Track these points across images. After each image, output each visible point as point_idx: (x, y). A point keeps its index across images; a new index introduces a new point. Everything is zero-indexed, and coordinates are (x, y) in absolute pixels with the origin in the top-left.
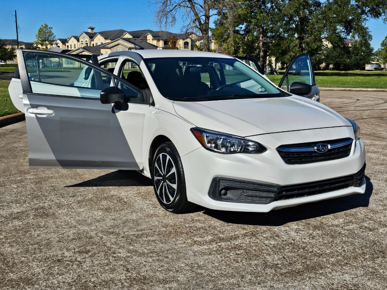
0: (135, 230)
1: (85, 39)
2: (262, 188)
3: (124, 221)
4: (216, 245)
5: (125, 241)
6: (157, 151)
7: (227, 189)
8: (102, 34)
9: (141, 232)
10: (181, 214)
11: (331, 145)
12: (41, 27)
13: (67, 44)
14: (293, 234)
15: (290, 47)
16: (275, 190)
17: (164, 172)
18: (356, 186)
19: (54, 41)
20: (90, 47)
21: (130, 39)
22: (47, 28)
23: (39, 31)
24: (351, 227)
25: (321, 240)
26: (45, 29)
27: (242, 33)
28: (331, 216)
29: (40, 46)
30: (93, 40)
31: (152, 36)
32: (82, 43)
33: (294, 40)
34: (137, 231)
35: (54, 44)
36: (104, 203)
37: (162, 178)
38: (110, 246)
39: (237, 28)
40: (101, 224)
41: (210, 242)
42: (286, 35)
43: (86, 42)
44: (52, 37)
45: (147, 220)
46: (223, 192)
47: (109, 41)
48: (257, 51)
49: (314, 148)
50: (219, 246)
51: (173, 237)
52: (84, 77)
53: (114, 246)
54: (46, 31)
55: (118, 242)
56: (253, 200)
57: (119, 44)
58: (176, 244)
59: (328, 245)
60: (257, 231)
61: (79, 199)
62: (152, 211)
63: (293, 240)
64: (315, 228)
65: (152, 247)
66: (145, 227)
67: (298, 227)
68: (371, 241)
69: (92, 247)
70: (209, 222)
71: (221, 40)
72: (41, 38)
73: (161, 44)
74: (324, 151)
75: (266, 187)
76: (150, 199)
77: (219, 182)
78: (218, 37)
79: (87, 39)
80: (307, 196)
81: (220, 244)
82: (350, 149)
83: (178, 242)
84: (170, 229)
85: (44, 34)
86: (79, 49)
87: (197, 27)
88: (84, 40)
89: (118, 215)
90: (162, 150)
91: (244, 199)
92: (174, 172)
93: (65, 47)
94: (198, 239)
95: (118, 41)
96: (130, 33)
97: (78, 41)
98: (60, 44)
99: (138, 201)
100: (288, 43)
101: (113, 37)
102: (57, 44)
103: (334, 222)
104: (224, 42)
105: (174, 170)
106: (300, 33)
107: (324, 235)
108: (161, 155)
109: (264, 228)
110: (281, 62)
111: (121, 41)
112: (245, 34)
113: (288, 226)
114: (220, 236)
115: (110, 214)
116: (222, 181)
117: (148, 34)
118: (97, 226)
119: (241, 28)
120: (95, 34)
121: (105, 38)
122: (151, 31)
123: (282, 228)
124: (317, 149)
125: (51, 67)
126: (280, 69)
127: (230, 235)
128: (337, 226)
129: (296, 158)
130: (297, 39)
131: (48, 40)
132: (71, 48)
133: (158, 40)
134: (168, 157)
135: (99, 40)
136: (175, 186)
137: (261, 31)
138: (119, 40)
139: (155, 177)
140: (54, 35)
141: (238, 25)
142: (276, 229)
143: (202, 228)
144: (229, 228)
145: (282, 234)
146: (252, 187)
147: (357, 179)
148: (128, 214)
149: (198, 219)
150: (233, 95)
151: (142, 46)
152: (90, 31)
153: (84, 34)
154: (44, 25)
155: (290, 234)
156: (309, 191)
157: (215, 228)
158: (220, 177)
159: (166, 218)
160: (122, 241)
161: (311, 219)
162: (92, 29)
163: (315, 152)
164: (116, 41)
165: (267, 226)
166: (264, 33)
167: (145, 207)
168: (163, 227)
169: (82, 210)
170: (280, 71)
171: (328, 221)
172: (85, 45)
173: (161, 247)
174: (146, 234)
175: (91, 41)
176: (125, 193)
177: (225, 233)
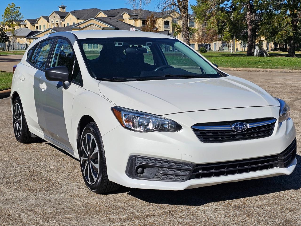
0: (55, 209)
1: (56, 19)
2: (178, 166)
3: (47, 201)
4: (129, 223)
5: (42, 218)
6: (83, 131)
7: (143, 167)
8: (73, 13)
9: (59, 211)
10: (105, 194)
11: (249, 125)
12: (8, 6)
13: (36, 25)
14: (210, 213)
15: (281, 25)
16: (190, 168)
17: (89, 153)
18: (281, 167)
19: (22, 21)
20: (61, 27)
21: (104, 19)
22: (14, 8)
23: (6, 11)
24: (273, 208)
25: (236, 219)
26: (12, 9)
27: (228, 11)
28: (256, 198)
29: (7, 27)
30: (64, 21)
31: (129, 15)
32: (52, 23)
33: (286, 17)
34: (57, 209)
35: (22, 25)
36: (32, 184)
37: (87, 158)
38: (25, 222)
39: (221, 5)
40: (23, 203)
41: (125, 220)
42: (277, 12)
43: (57, 23)
44: (20, 17)
45: (69, 200)
46: (139, 170)
47: (82, 21)
48: (245, 30)
49: (231, 126)
50: (132, 223)
51: (90, 215)
52: (26, 59)
53: (29, 223)
54: (13, 10)
55: (35, 219)
56: (168, 177)
57: (92, 24)
58: (90, 221)
59: (241, 223)
60: (175, 210)
61: (8, 180)
62: (77, 192)
63: (208, 218)
64: (236, 207)
65: (66, 224)
66: (65, 206)
67: (218, 207)
68: (285, 220)
69: (8, 223)
70: (131, 202)
71: (204, 19)
72: (8, 18)
73: (139, 23)
74: (242, 130)
75: (180, 165)
76: (78, 181)
77: (135, 160)
78: (200, 15)
79: (58, 19)
80: (226, 175)
81: (133, 221)
82: (273, 129)
83: (93, 219)
84: (89, 207)
85: (11, 14)
86: (49, 30)
87: (176, 5)
88: (54, 20)
89: (42, 195)
90: (88, 130)
91: (160, 177)
92: (97, 152)
93: (34, 28)
94: (113, 217)
95: (92, 21)
96: (105, 12)
97: (48, 21)
98: (29, 24)
99: (66, 182)
100: (279, 21)
101: (86, 17)
102: (25, 25)
103: (257, 204)
104: (207, 21)
105: (97, 150)
106: (292, 10)
107: (241, 214)
108: (86, 135)
109: (183, 207)
110: (273, 42)
111: (94, 21)
112: (231, 12)
113: (208, 207)
114: (137, 214)
115: (35, 194)
116: (138, 160)
117: (125, 13)
118: (18, 205)
119: (227, 5)
120: (67, 13)
121: (77, 18)
122: (128, 9)
123: (202, 207)
124: (234, 128)
125: (18, 49)
126: (272, 50)
127: (147, 213)
128: (258, 207)
129: (212, 137)
130: (289, 16)
131: (15, 20)
132: (40, 29)
133: (136, 19)
134: (92, 137)
135: (71, 20)
136: (97, 166)
137: (248, 8)
138: (92, 19)
139: (82, 158)
140: (22, 15)
141: (222, 2)
142: (195, 209)
143: (122, 207)
144: (148, 207)
145: (200, 213)
146: (166, 164)
147: (282, 159)
148: (52, 194)
149: (120, 199)
150: (165, 75)
151: (117, 26)
152: (61, 10)
153: (55, 13)
154: (12, 5)
155: (208, 213)
156: (227, 170)
157: (134, 207)
158: (136, 155)
159: (89, 198)
160: (39, 218)
161: (235, 200)
162: (64, 8)
163: (232, 131)
164: (89, 21)
165: (187, 206)
166: (252, 10)
167: (71, 188)
168: (83, 206)
169: (8, 190)
170: (272, 52)
171: (251, 202)
172: (55, 26)
173: (75, 223)
174: (64, 212)
175: (63, 21)
176: (56, 175)
177: (143, 212)
